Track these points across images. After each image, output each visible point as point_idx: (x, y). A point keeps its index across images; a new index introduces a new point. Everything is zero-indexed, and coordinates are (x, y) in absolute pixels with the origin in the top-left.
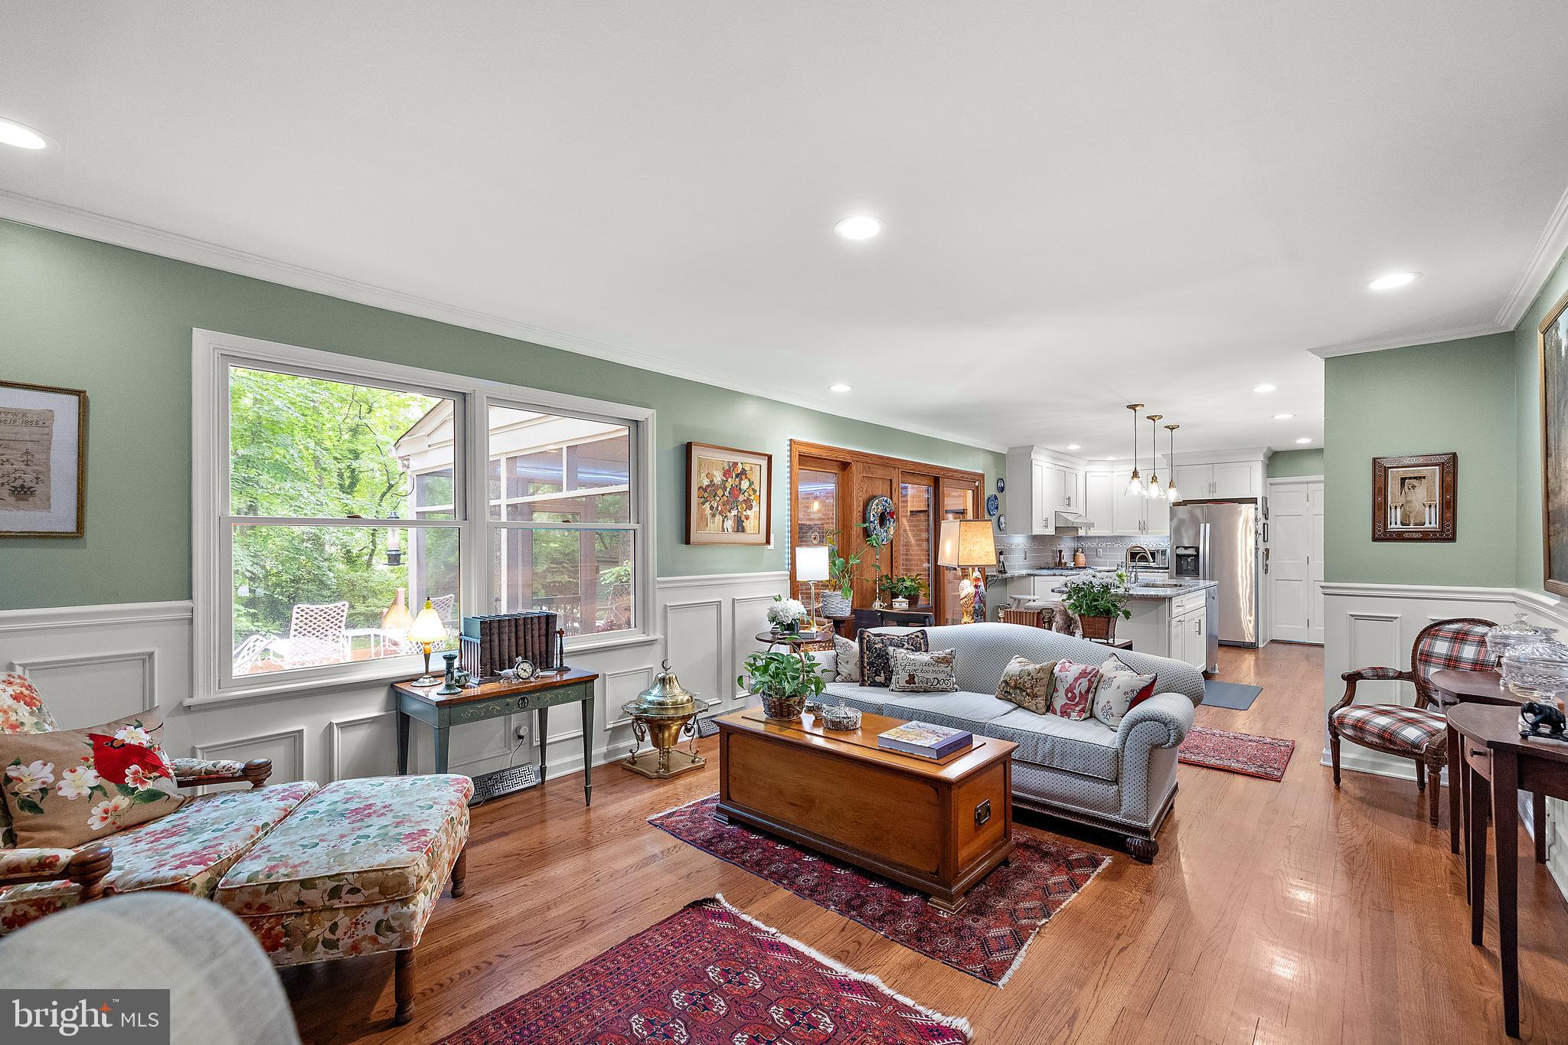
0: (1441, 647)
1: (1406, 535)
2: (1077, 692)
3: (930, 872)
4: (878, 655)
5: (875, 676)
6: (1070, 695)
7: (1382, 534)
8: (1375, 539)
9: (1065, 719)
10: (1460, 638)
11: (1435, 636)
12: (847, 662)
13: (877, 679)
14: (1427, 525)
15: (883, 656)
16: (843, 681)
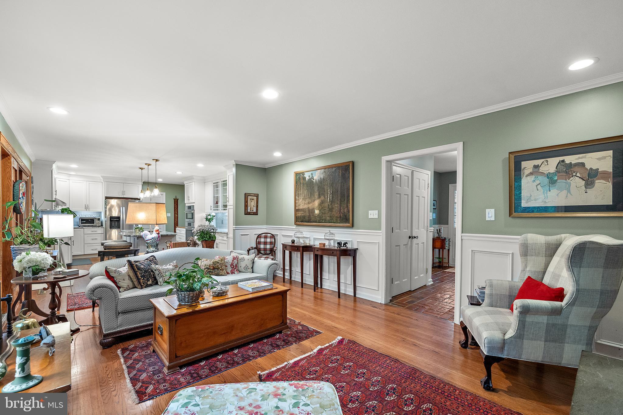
0: (262, 240)
1: (251, 213)
2: (234, 265)
3: (280, 324)
4: (145, 271)
5: (147, 282)
6: (232, 266)
7: (247, 213)
8: (245, 214)
9: (234, 275)
10: (266, 237)
11: (261, 238)
12: (124, 280)
13: (149, 283)
14: (254, 211)
15: (147, 271)
16: (125, 290)
